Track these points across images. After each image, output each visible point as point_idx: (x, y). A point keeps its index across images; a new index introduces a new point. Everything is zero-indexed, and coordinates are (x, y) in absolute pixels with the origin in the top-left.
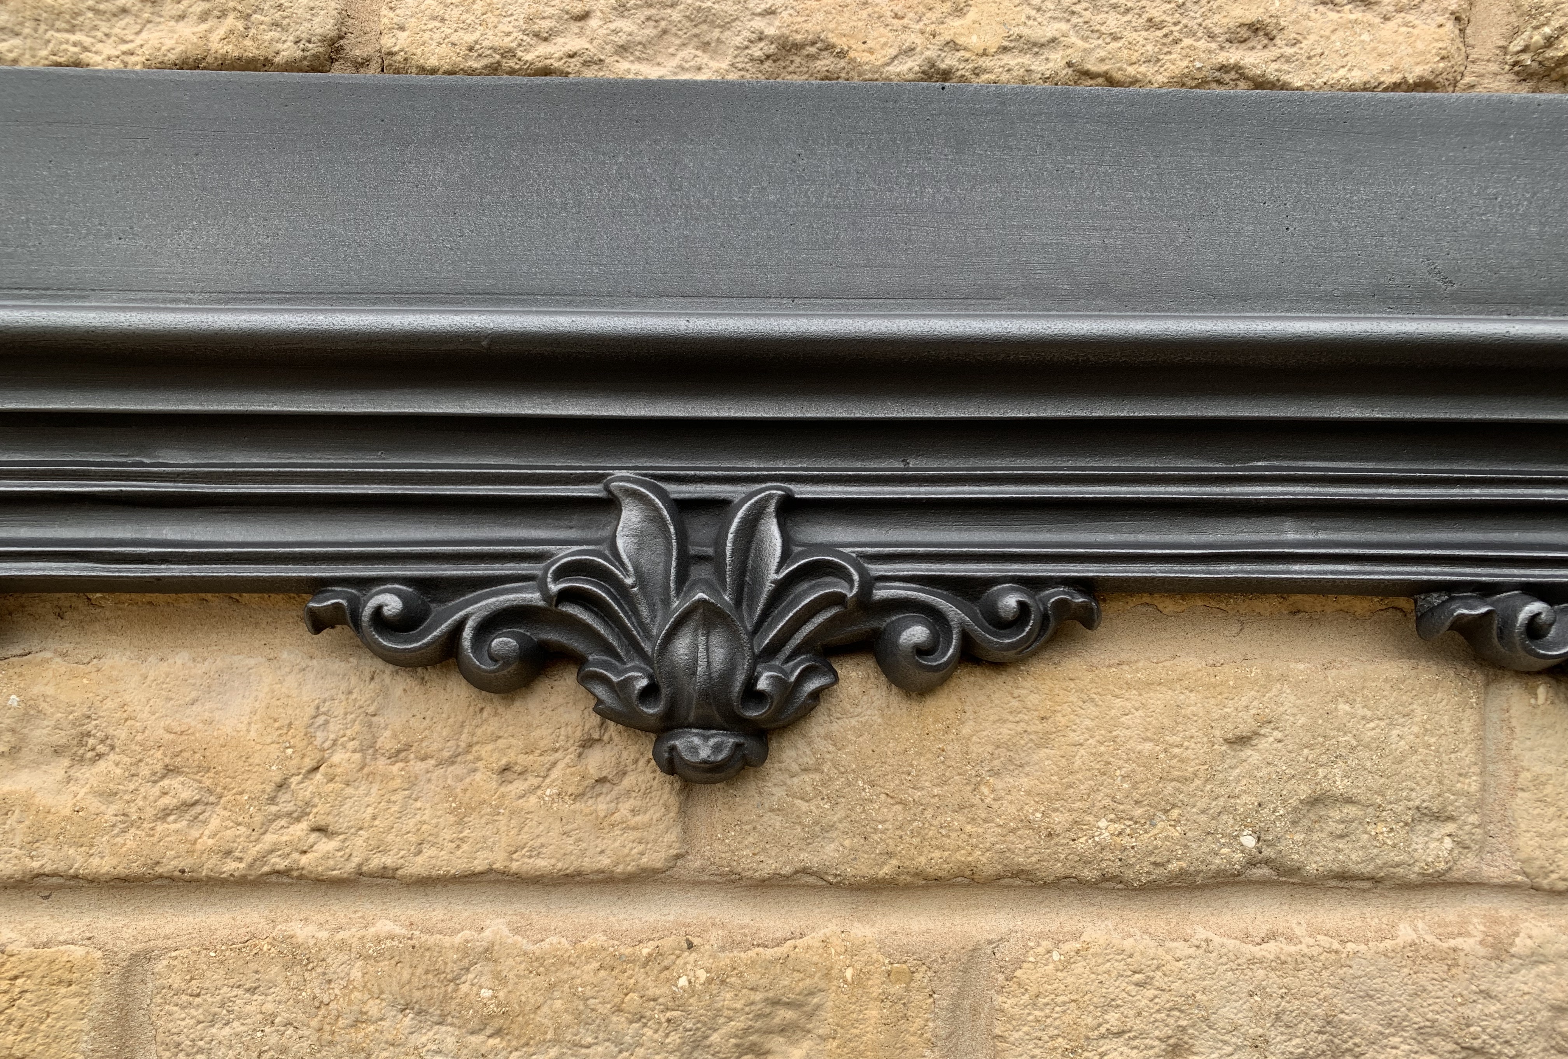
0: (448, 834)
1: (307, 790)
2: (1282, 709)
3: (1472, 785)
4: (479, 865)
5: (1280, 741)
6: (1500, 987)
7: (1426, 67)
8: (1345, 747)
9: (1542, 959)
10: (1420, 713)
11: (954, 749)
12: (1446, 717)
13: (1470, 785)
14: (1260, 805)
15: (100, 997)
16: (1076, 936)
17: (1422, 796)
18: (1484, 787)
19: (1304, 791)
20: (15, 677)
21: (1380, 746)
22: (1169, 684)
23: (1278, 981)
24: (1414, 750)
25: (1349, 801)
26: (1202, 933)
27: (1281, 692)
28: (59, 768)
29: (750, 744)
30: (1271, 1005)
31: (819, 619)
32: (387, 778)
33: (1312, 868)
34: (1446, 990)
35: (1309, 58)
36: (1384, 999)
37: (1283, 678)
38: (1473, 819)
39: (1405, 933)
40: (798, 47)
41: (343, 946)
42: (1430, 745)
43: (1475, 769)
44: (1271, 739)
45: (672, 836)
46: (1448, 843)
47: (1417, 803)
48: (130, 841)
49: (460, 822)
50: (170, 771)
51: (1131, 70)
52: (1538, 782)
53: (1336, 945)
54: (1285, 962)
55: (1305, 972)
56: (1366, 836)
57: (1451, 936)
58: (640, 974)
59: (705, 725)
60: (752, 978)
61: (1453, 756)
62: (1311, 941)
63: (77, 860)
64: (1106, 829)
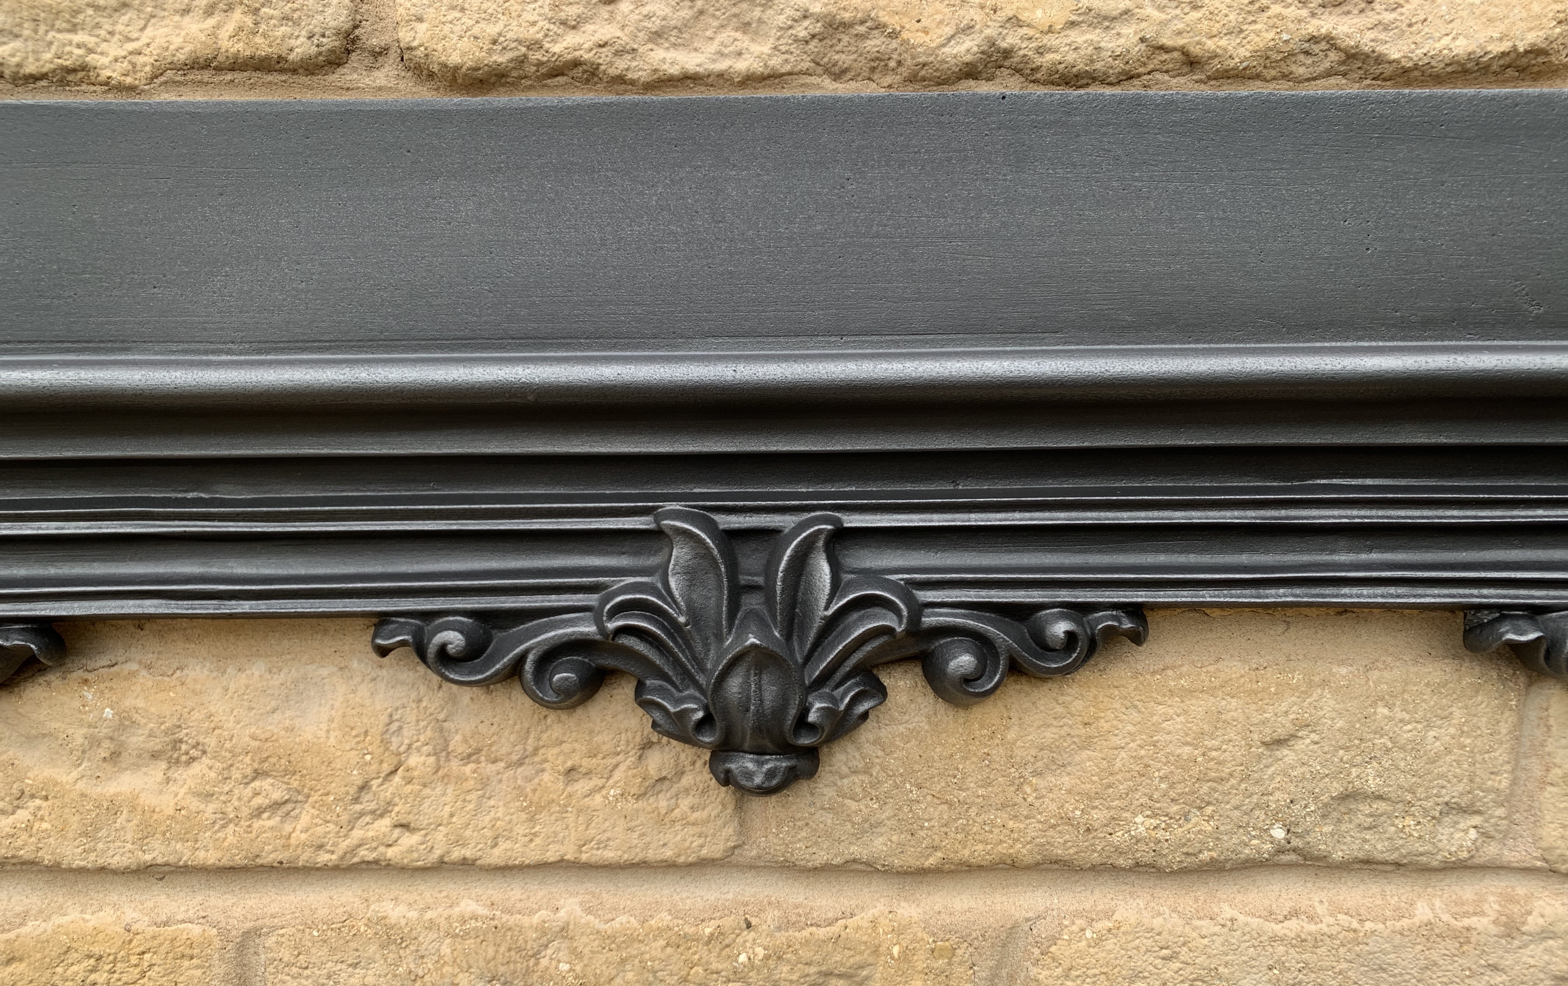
0: (520, 829)
1: (389, 790)
2: (1321, 713)
3: (1503, 782)
4: (551, 856)
5: (1316, 743)
6: (1508, 961)
7: (1540, 33)
8: (1380, 749)
9: (1552, 935)
10: (1458, 715)
11: (998, 753)
12: (1484, 719)
13: (1500, 782)
14: (1292, 802)
15: (219, 969)
16: (1108, 915)
17: (1453, 792)
18: (1514, 782)
19: (1336, 788)
20: (106, 691)
21: (1415, 747)
22: (1211, 691)
23: (1297, 956)
24: (1448, 750)
25: (1380, 798)
26: (1228, 912)
27: (1321, 696)
28: (157, 770)
29: (802, 764)
31: (868, 648)
32: (461, 779)
33: (1338, 856)
34: (1456, 965)
35: (1410, 25)
36: (1396, 971)
37: (1324, 683)
38: (1500, 812)
39: (1423, 912)
40: (846, 26)
41: (431, 926)
42: (1465, 746)
43: (1508, 767)
44: (1308, 741)
45: (729, 830)
46: (1473, 834)
47: (1447, 799)
48: (230, 835)
49: (532, 819)
50: (258, 774)
51: (1210, 44)
53: (1355, 925)
54: (1305, 940)
55: (1323, 949)
56: (1393, 829)
57: (1466, 915)
58: (703, 951)
59: (760, 752)
60: (805, 954)
61: (1486, 756)
62: (1331, 920)
63: (185, 853)
64: (1141, 824)
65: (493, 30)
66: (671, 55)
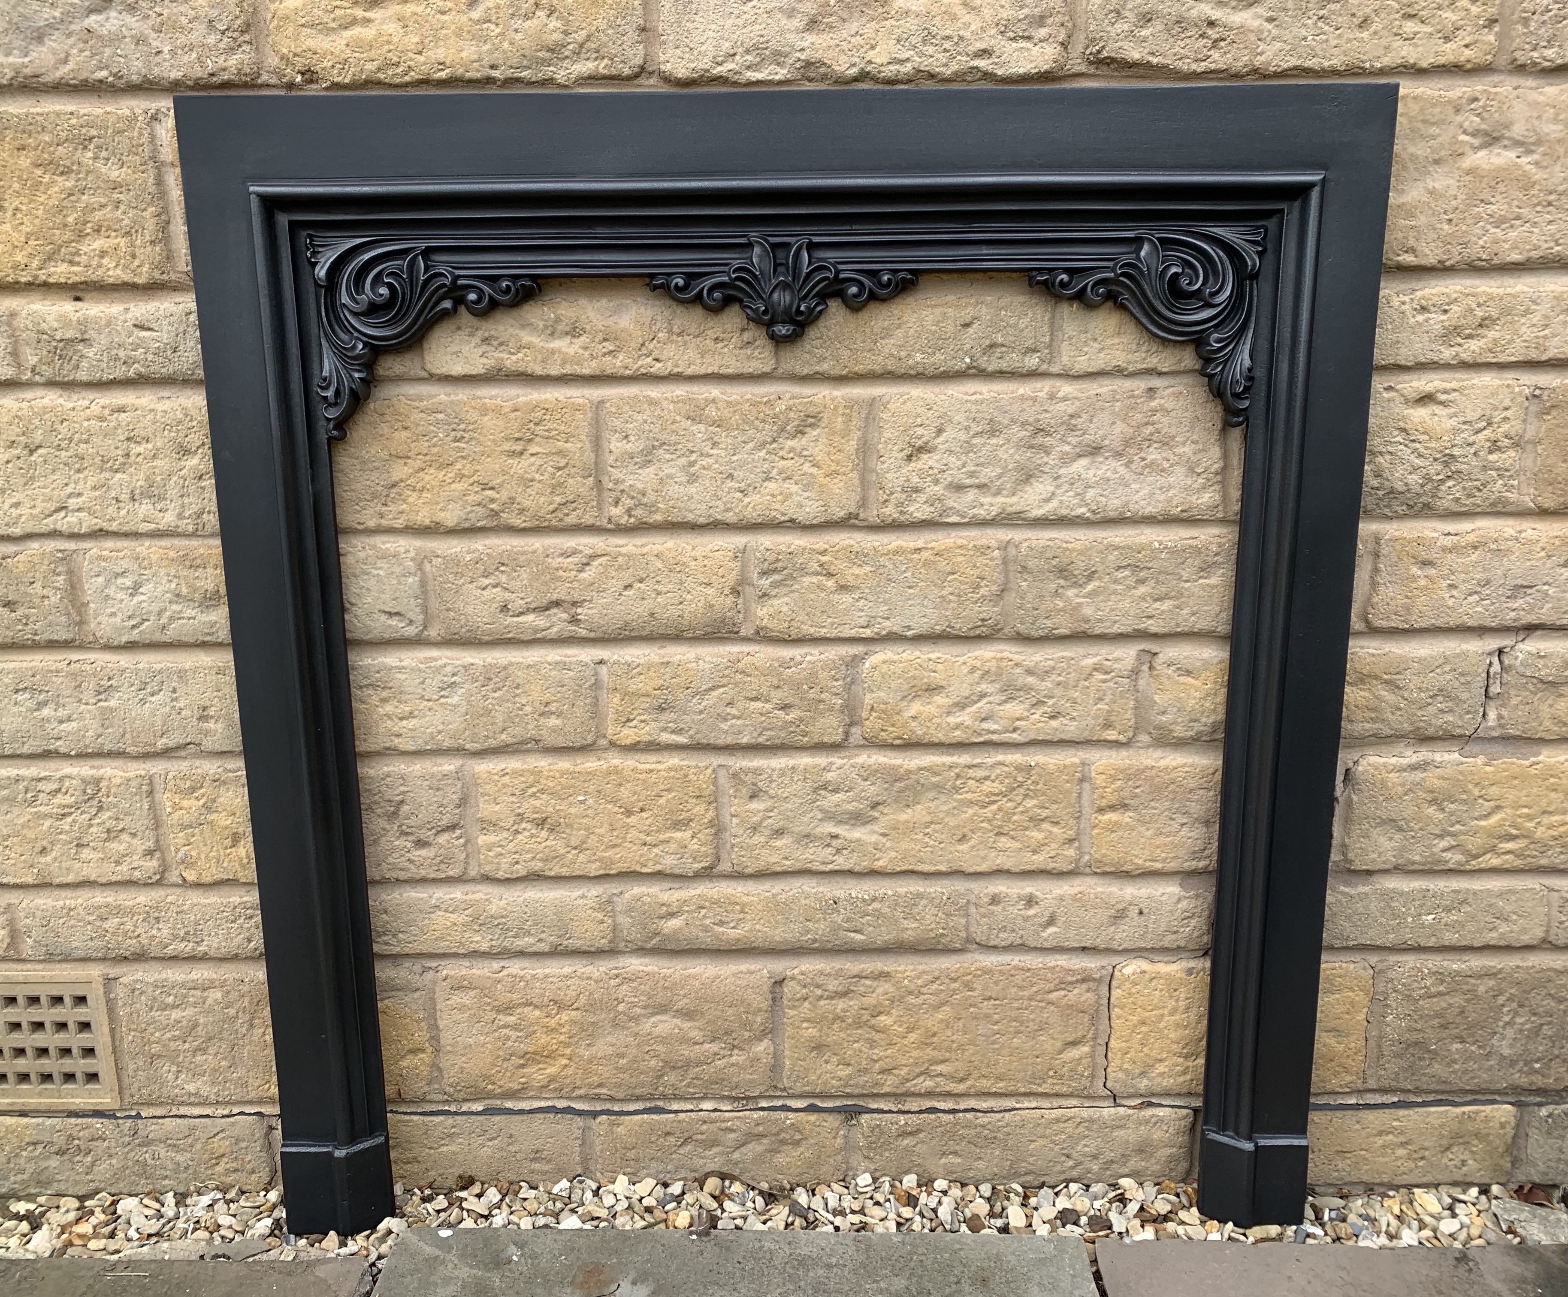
0: (699, 361)
1: (651, 346)
2: (981, 314)
3: (1047, 339)
4: (709, 371)
5: (980, 325)
6: (1052, 408)
7: (1048, 66)
8: (1002, 327)
9: (1067, 399)
10: (1030, 314)
11: (868, 330)
12: (1040, 316)
14: (972, 348)
15: (590, 415)
16: (908, 394)
17: (1029, 343)
18: (1052, 340)
19: (988, 342)
20: (552, 308)
21: (1015, 326)
22: (942, 305)
23: (976, 407)
24: (1027, 327)
25: (1003, 346)
26: (951, 392)
27: (981, 308)
28: (568, 339)
29: (798, 329)
30: (972, 415)
31: (821, 285)
32: (677, 342)
33: (990, 369)
34: (1032, 410)
35: (1004, 63)
36: (1011, 413)
37: (982, 303)
38: (1047, 351)
39: (1021, 391)
40: (813, 63)
41: (666, 399)
42: (1033, 326)
43: (1048, 334)
44: (977, 324)
45: (773, 362)
46: (1037, 360)
47: (1027, 346)
48: (594, 364)
49: (702, 357)
50: (605, 340)
51: (937, 70)
52: (1070, 338)
53: (996, 395)
54: (978, 401)
55: (985, 404)
56: (1009, 358)
57: (1037, 391)
58: (763, 407)
59: (784, 322)
60: (800, 408)
61: (1041, 330)
62: (988, 394)
63: (578, 370)
64: (919, 357)
65: (693, 66)
66: (753, 74)
